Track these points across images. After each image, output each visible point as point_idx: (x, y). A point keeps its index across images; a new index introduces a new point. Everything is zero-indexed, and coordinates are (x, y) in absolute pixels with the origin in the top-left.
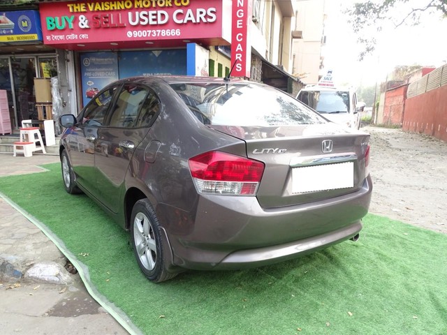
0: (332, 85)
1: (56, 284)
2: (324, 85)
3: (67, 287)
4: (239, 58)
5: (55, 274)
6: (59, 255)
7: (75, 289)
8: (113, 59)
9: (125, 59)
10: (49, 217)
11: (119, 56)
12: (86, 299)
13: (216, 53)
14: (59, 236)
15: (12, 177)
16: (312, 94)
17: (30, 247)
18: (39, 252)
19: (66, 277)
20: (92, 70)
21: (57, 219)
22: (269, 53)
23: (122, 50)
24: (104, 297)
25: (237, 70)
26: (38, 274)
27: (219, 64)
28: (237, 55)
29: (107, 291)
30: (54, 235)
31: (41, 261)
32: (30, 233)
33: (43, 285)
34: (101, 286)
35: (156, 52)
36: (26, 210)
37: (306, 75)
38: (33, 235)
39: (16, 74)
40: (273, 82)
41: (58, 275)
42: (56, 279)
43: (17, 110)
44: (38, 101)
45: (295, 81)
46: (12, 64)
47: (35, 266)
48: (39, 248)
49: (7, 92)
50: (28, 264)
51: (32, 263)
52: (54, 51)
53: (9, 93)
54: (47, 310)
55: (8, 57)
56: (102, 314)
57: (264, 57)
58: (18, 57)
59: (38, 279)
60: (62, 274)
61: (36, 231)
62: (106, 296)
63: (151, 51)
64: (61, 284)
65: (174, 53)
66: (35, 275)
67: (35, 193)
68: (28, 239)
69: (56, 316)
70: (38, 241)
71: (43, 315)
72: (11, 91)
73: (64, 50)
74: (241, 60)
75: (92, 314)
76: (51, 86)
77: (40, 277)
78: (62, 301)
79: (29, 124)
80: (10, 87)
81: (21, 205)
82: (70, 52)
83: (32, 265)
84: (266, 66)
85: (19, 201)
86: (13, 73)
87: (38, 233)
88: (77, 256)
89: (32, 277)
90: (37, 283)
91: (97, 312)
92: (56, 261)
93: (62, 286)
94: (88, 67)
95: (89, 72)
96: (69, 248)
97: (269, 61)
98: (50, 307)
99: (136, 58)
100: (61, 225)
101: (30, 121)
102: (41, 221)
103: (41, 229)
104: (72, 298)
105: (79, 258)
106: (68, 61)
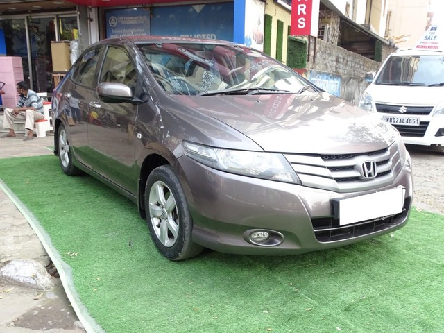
0: (436, 47)
1: (32, 288)
2: (425, 47)
3: (45, 293)
4: (303, 10)
5: (31, 275)
6: (41, 252)
7: (52, 296)
8: (145, 17)
9: (158, 16)
10: (42, 206)
11: (151, 14)
12: (63, 310)
13: (275, 5)
14: (46, 229)
15: (16, 158)
16: (408, 60)
17: (10, 240)
18: (19, 247)
19: (45, 280)
20: (119, 31)
21: (50, 209)
22: (351, 8)
23: (155, 5)
24: (85, 309)
25: (299, 26)
26: (13, 274)
27: (278, 21)
28: (299, 6)
29: (91, 302)
30: (42, 228)
31: (18, 258)
32: (15, 224)
33: (18, 288)
34: (85, 294)
35: (198, 6)
36: (19, 197)
37: (404, 38)
38: (18, 226)
39: (34, 38)
40: (355, 46)
41: (34, 277)
42: (33, 282)
43: (33, 82)
44: (55, 69)
45: (386, 45)
46: (29, 27)
47: (11, 263)
48: (19, 243)
49: (23, 60)
50: (4, 261)
51: (8, 259)
52: (74, 9)
53: (25, 61)
54: (14, 318)
55: (24, 16)
56: (78, 330)
57: (344, 12)
58: (35, 16)
59: (12, 279)
60: (39, 276)
61: (21, 222)
62: (87, 308)
63: (191, 5)
64: (38, 289)
65: (219, 8)
66: (9, 275)
67: (35, 178)
68: (11, 231)
69: (22, 326)
70: (20, 234)
71: (8, 325)
72: (27, 59)
73: (86, 6)
74: (304, 13)
75: (65, 328)
76: (70, 52)
77: (15, 278)
78: (34, 310)
79: (45, 98)
80: (27, 54)
81: (14, 191)
82: (93, 9)
83: (8, 262)
84: (346, 26)
85: (14, 186)
86: (30, 38)
87: (23, 224)
88: (62, 255)
89: (6, 276)
90: (10, 284)
91: (72, 327)
92: (36, 259)
93: (39, 290)
94: (114, 28)
95: (116, 34)
96: (57, 245)
97: (350, 18)
98: (18, 315)
99: (171, 16)
100: (52, 217)
101: (45, 94)
102: (31, 210)
103: (29, 219)
104: (46, 307)
105: (64, 258)
106: (91, 20)
